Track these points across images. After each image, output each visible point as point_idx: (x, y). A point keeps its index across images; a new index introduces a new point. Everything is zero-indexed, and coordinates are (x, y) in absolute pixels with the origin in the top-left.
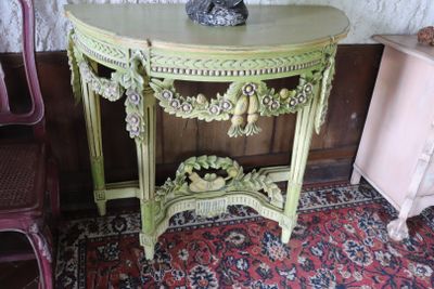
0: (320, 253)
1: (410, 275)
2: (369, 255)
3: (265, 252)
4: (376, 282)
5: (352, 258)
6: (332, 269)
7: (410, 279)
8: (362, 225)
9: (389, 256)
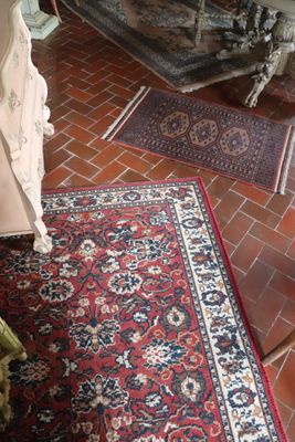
0: (48, 326)
1: (92, 259)
2: (62, 282)
3: (33, 384)
4: (94, 289)
5: (62, 299)
6: (71, 323)
7: (95, 261)
8: (22, 270)
9: (66, 265)
